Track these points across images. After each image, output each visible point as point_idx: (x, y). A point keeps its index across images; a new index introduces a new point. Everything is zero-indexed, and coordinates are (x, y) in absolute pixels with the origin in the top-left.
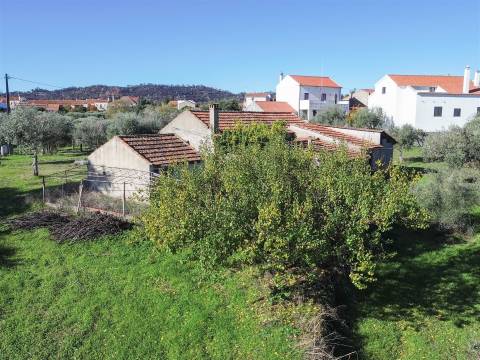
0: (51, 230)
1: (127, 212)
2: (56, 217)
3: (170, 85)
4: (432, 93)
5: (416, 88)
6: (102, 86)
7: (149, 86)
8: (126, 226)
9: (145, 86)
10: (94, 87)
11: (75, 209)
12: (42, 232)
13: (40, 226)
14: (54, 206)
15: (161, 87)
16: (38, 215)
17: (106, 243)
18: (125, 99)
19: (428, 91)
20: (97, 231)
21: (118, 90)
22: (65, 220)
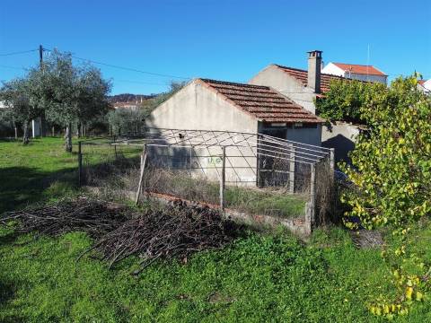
0: (92, 235)
1: (227, 204)
2: (101, 209)
8: (234, 230)
11: (133, 197)
12: (75, 241)
13: (72, 226)
16: (69, 207)
17: (211, 270)
20: (185, 240)
22: (118, 216)
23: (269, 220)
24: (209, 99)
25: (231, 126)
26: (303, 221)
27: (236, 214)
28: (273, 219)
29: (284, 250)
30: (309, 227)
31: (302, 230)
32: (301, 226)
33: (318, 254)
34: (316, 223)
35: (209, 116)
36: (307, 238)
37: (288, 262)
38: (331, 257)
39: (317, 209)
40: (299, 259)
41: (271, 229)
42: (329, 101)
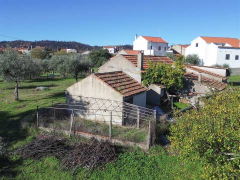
1: (112, 137)
3: (58, 41)
4: (223, 47)
5: (216, 44)
6: (21, 41)
7: (47, 41)
9: (44, 42)
10: (16, 41)
14: (47, 130)
15: (53, 42)
18: (38, 47)
19: (221, 46)
21: (30, 43)
23: (131, 144)
24: (99, 84)
25: (110, 97)
26: (146, 144)
27: (117, 141)
28: (133, 143)
29: (141, 159)
30: (148, 147)
31: (145, 148)
32: (145, 146)
33: (153, 159)
34: (151, 144)
35: (100, 92)
36: (147, 151)
37: (143, 164)
38: (158, 160)
39: (151, 139)
40: (146, 163)
41: (132, 148)
42: (147, 75)
